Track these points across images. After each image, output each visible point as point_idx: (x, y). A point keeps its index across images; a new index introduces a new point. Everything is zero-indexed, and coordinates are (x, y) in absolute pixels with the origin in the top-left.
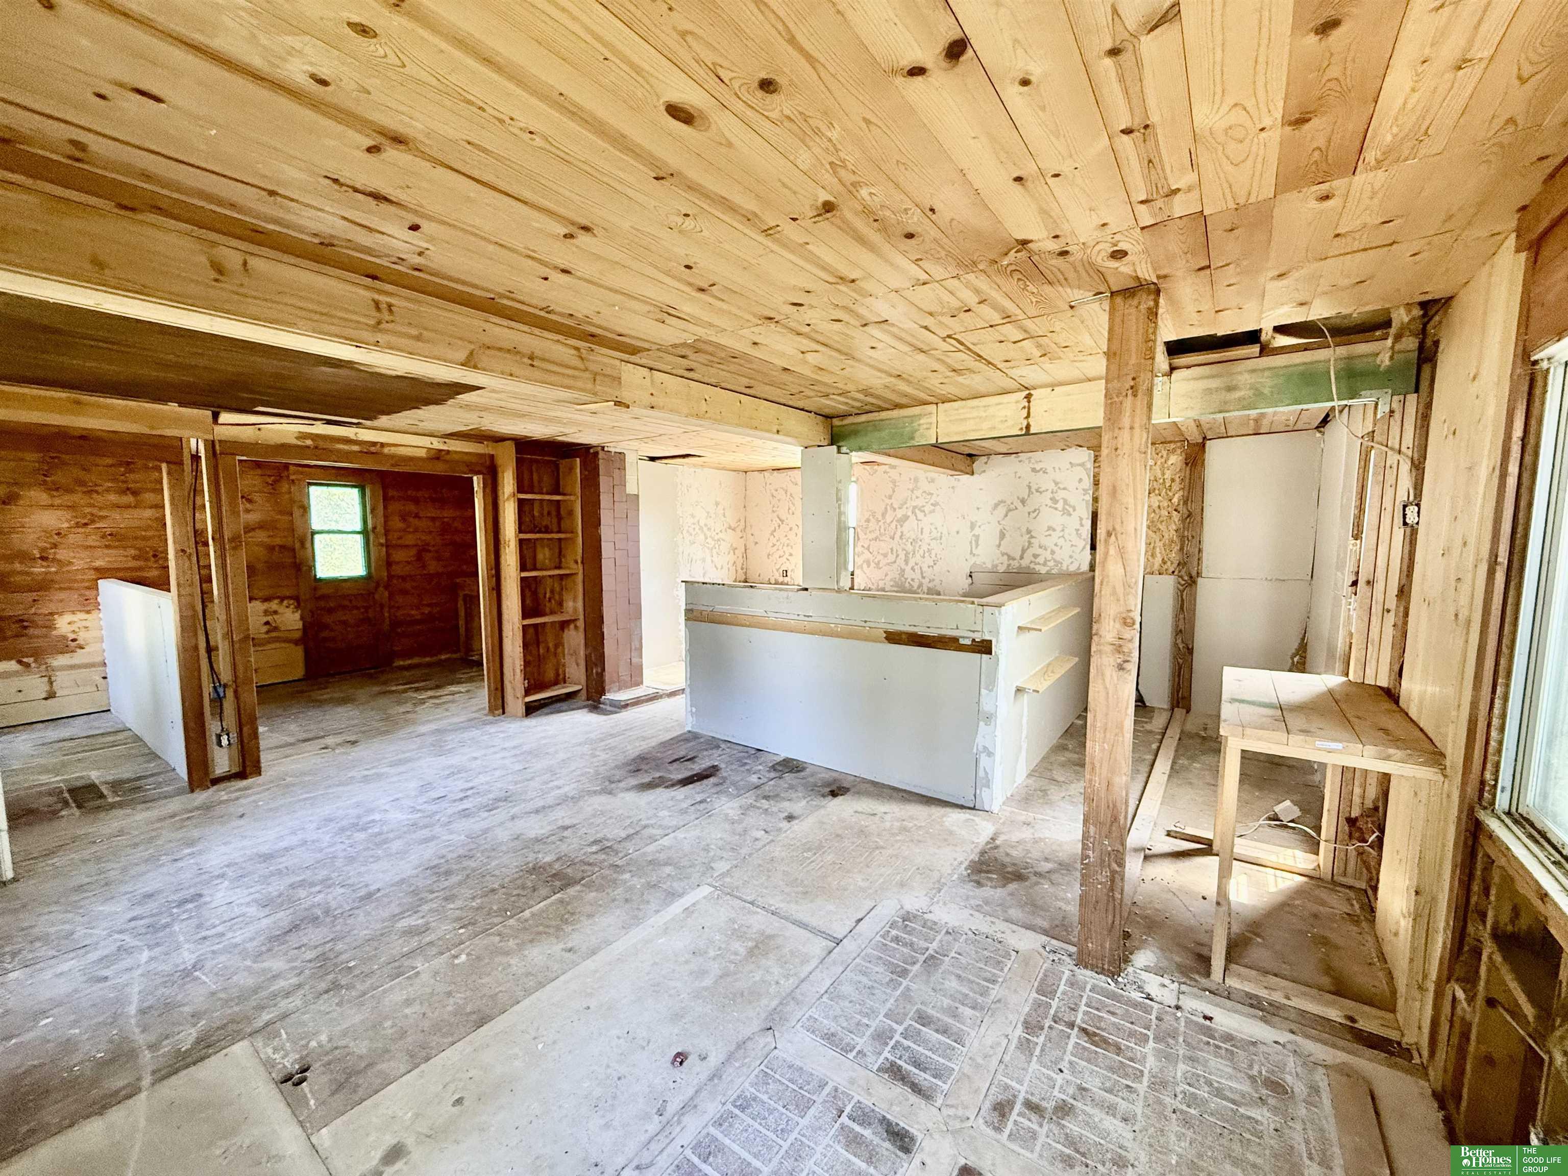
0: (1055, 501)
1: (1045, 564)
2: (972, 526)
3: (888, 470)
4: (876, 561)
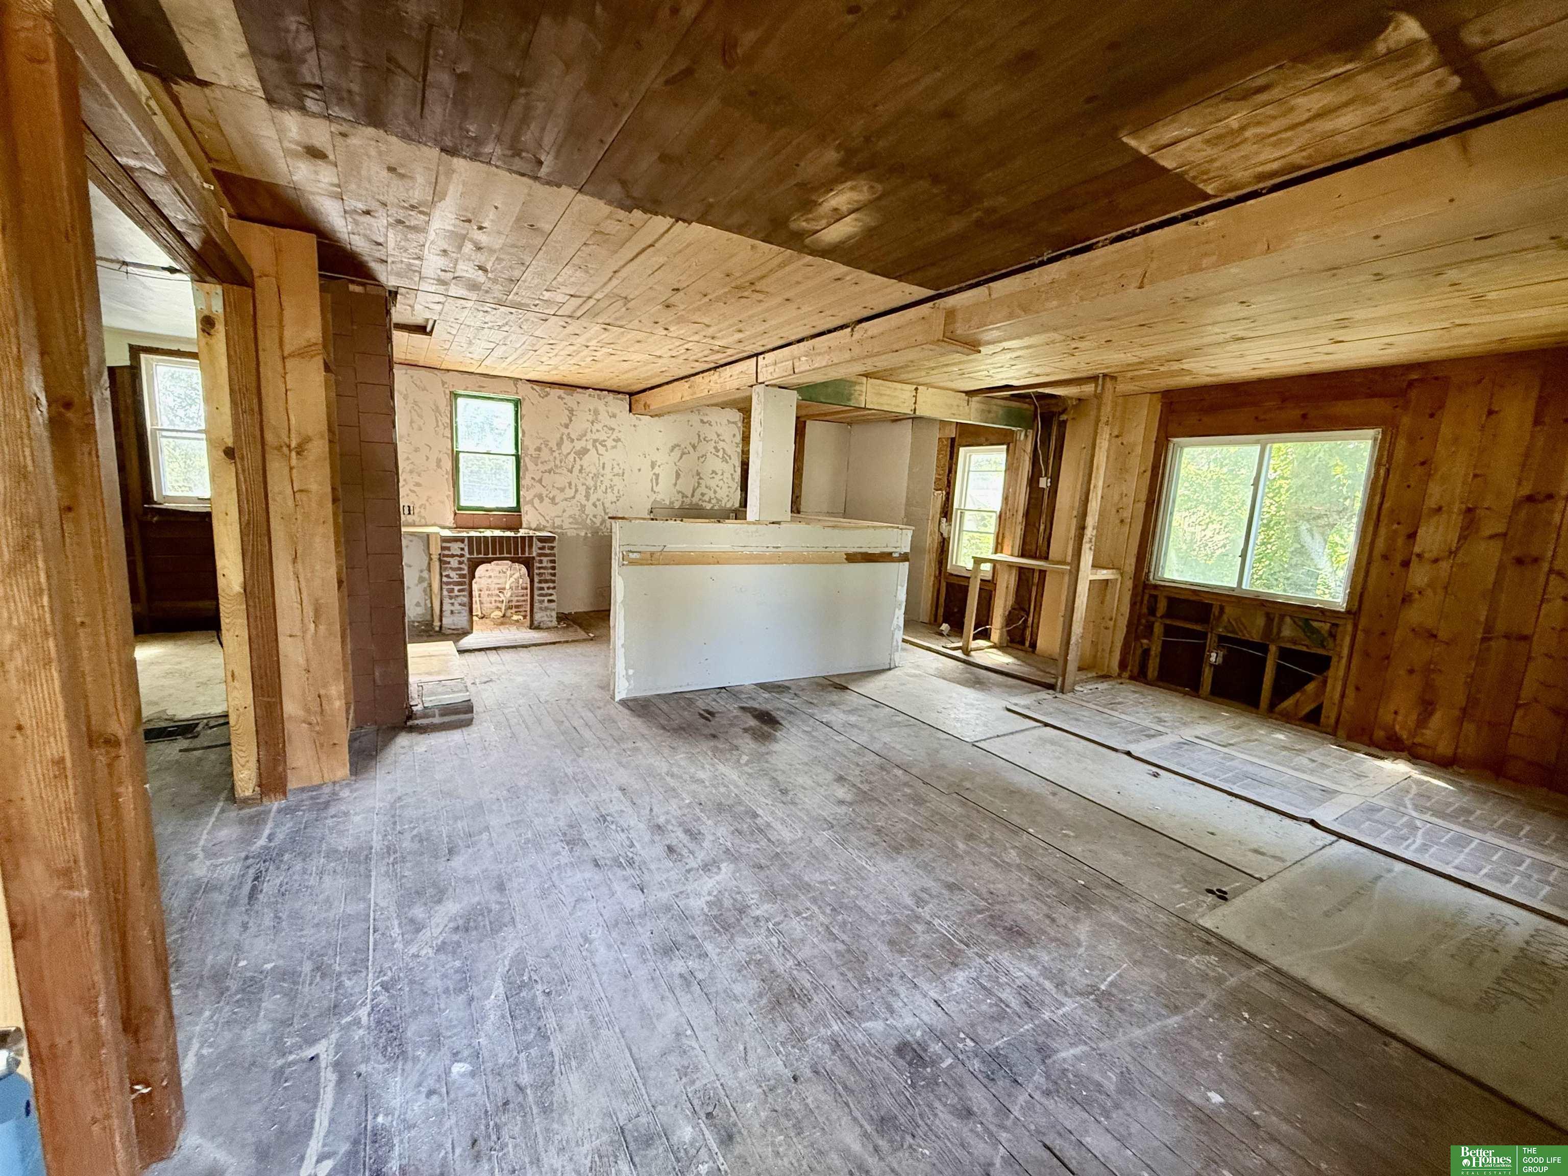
0: (718, 451)
1: (709, 502)
2: (653, 465)
3: (563, 395)
4: (551, 495)
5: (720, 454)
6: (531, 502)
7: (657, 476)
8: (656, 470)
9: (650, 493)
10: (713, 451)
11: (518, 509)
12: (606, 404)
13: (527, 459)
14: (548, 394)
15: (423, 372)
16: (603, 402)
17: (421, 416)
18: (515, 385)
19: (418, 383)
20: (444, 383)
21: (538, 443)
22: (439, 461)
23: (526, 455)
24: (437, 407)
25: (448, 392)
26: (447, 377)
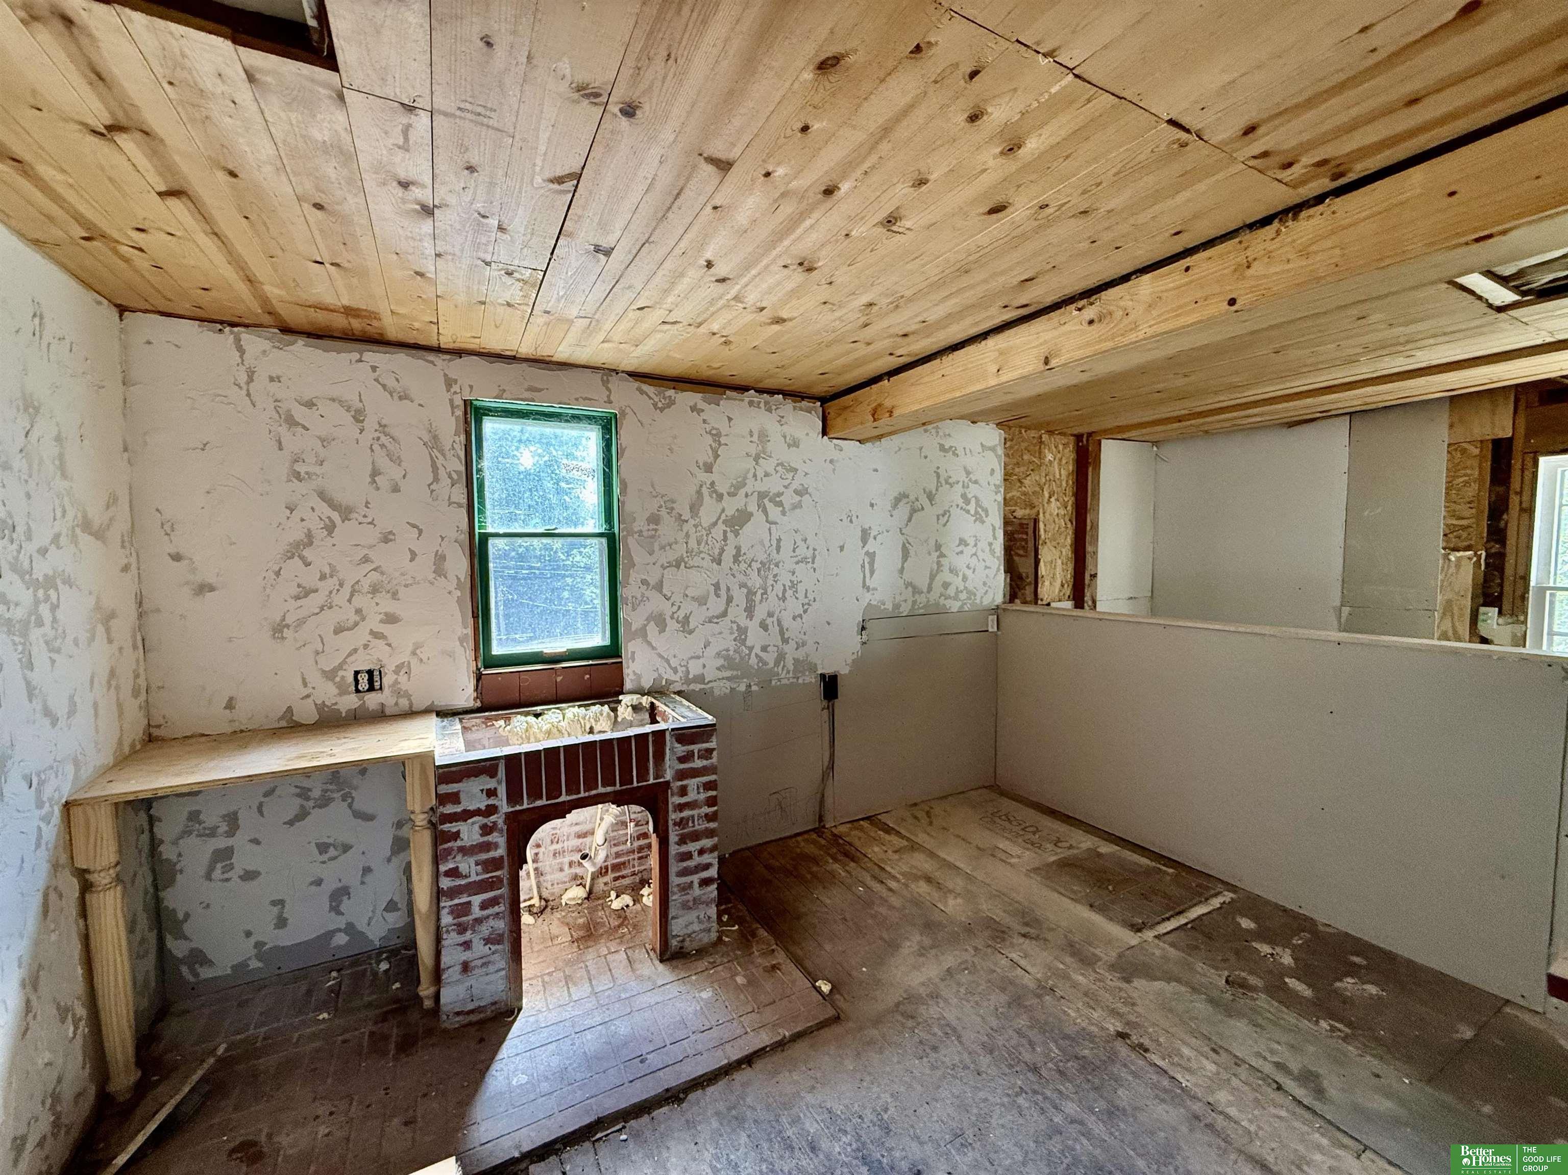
0: (967, 501)
1: (956, 598)
2: (865, 535)
3: (701, 405)
4: (681, 614)
5: (972, 508)
6: (642, 633)
7: (872, 556)
8: (871, 546)
9: (860, 591)
10: (960, 501)
11: (613, 651)
12: (781, 420)
13: (630, 540)
14: (671, 403)
15: (401, 358)
16: (774, 416)
17: (398, 461)
18: (605, 383)
19: (391, 383)
20: (449, 383)
21: (653, 506)
22: (440, 559)
23: (630, 533)
24: (435, 437)
25: (459, 402)
26: (456, 367)
